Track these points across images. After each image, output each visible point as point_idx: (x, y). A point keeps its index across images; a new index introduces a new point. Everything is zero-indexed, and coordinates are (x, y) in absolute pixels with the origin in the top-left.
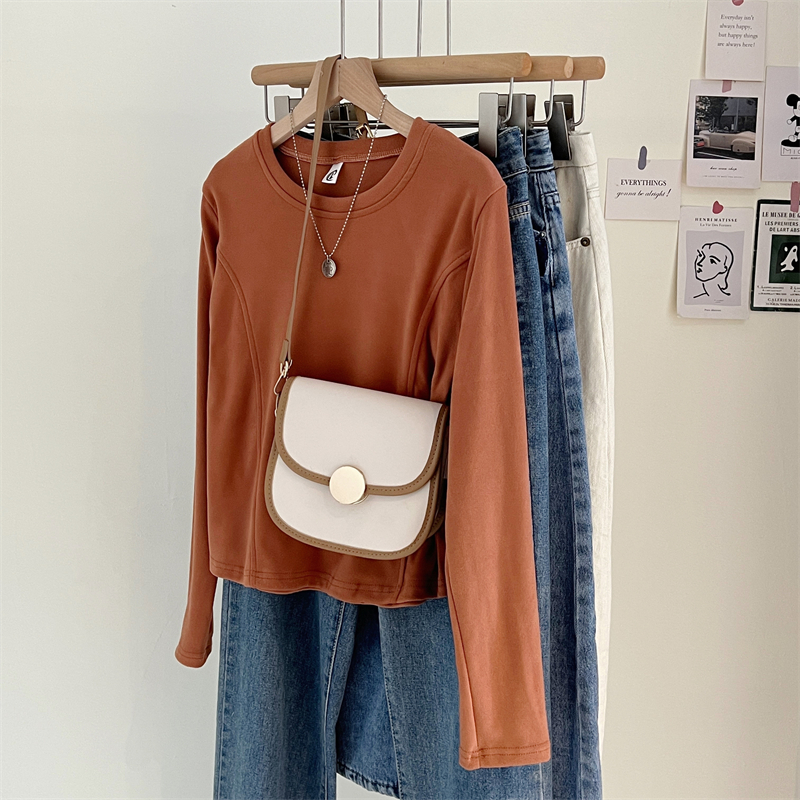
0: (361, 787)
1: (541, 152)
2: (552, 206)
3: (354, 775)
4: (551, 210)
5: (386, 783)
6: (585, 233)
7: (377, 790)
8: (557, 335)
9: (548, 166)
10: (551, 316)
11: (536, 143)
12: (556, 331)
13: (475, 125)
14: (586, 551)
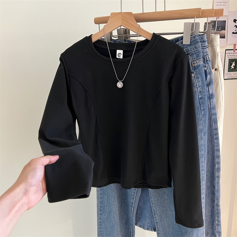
0: (142, 229)
1: (204, 42)
2: (208, 59)
3: (140, 226)
4: (208, 61)
5: (151, 228)
6: (216, 67)
7: (148, 230)
8: (210, 100)
9: (207, 46)
10: (208, 94)
11: (202, 39)
12: (210, 99)
13: (182, 33)
14: (219, 163)
